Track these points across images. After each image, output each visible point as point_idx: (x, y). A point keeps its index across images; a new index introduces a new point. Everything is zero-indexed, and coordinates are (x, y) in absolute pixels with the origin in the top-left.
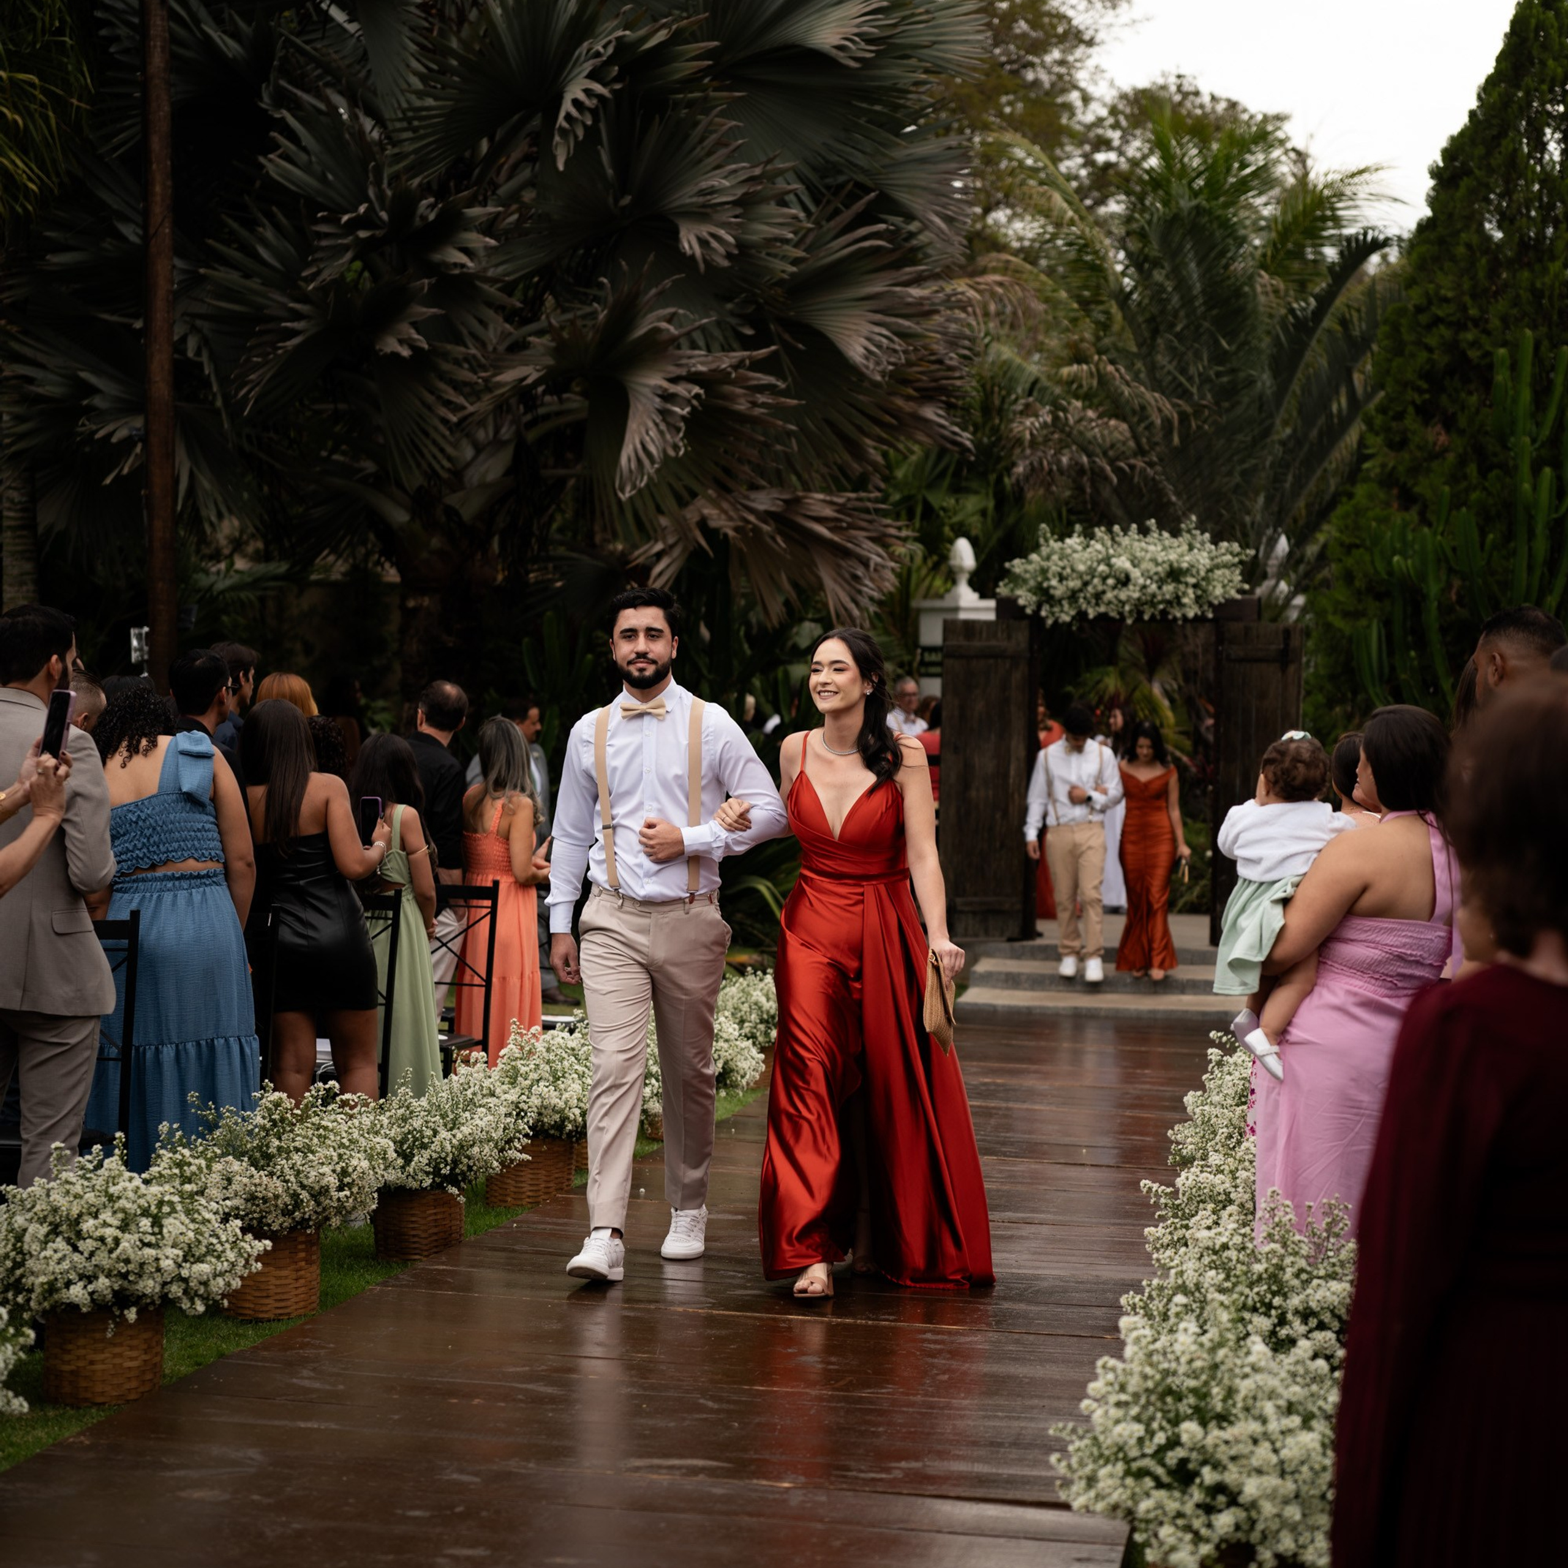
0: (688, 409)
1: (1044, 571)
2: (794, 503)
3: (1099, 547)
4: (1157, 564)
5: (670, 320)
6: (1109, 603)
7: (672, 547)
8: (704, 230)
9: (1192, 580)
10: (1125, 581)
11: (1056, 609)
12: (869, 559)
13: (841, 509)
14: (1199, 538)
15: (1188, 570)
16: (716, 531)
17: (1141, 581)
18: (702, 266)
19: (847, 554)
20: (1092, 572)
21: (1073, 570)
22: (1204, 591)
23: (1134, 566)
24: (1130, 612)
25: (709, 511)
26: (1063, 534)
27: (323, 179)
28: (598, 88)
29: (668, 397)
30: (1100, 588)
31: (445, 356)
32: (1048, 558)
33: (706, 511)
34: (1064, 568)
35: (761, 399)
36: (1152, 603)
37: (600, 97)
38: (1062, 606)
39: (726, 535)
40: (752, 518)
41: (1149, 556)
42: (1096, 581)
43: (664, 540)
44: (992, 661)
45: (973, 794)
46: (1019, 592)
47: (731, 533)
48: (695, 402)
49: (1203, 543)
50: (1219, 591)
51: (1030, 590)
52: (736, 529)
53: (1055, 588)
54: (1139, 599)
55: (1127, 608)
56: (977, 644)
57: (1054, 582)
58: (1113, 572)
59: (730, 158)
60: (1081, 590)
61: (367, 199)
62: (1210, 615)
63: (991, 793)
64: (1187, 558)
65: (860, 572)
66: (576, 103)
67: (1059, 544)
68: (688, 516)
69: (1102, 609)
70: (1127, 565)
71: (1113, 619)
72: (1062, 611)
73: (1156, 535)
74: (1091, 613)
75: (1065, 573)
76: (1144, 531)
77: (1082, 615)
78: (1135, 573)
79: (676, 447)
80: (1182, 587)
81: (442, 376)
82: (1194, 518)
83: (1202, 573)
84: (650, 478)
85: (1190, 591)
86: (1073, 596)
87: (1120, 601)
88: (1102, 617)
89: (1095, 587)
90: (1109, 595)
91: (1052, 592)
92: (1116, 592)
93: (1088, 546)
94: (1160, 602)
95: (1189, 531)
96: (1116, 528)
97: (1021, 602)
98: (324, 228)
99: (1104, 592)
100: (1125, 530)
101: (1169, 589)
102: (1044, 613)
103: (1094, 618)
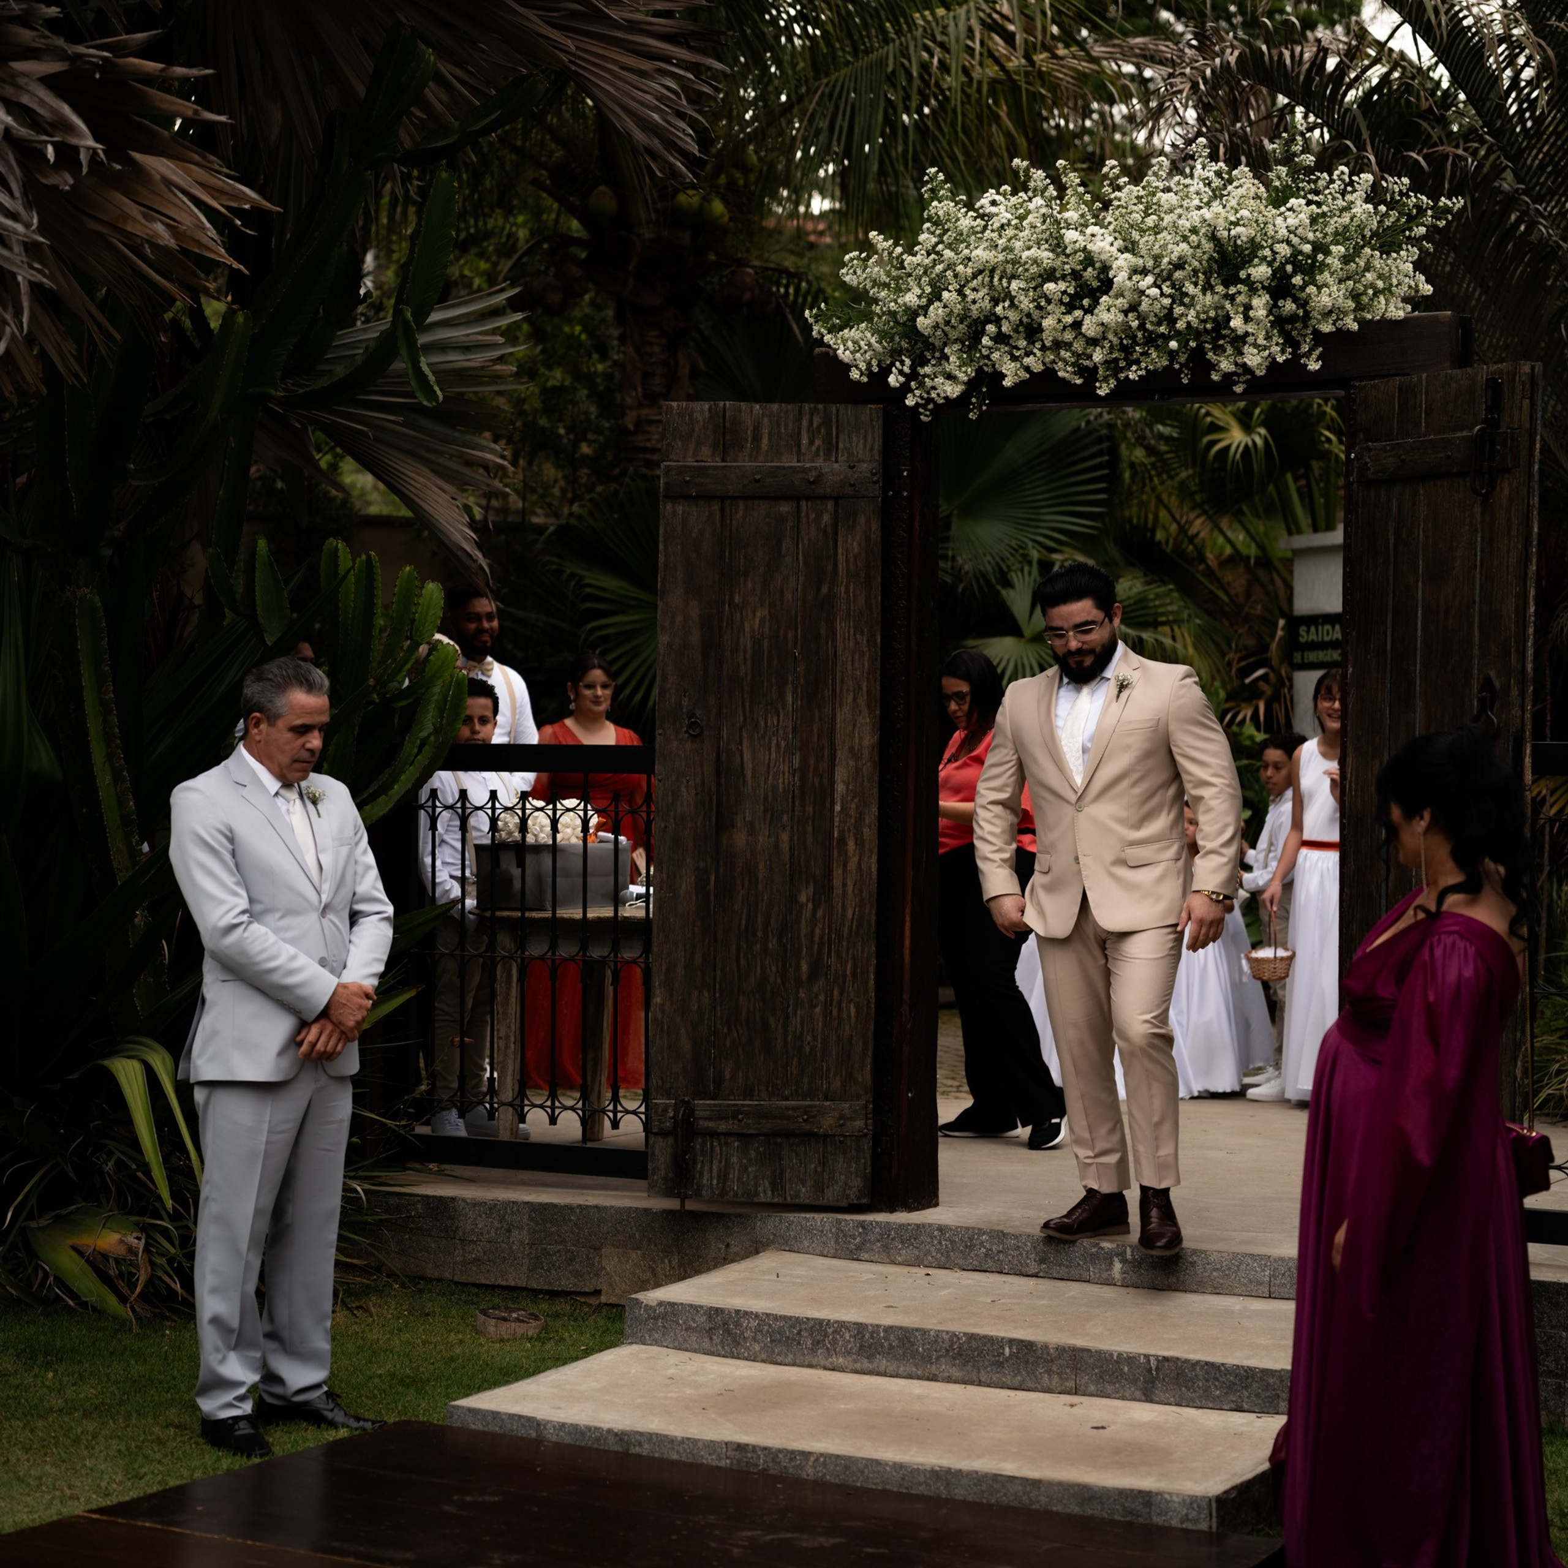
6: (1057, 344)
9: (1261, 271)
10: (1098, 287)
11: (928, 368)
22: (1297, 300)
23: (1123, 247)
24: (1106, 363)
38: (946, 359)
42: (1021, 288)
44: (785, 508)
45: (740, 839)
46: (847, 334)
54: (1124, 330)
55: (1098, 356)
56: (745, 463)
58: (1065, 264)
62: (1313, 363)
63: (785, 837)
69: (1039, 361)
70: (1105, 247)
71: (1063, 385)
72: (942, 374)
74: (1011, 373)
78: (1122, 264)
80: (1238, 295)
85: (1259, 301)
87: (1082, 339)
88: (1040, 384)
92: (1072, 315)
97: (843, 354)
102: (893, 380)
103: (1017, 386)
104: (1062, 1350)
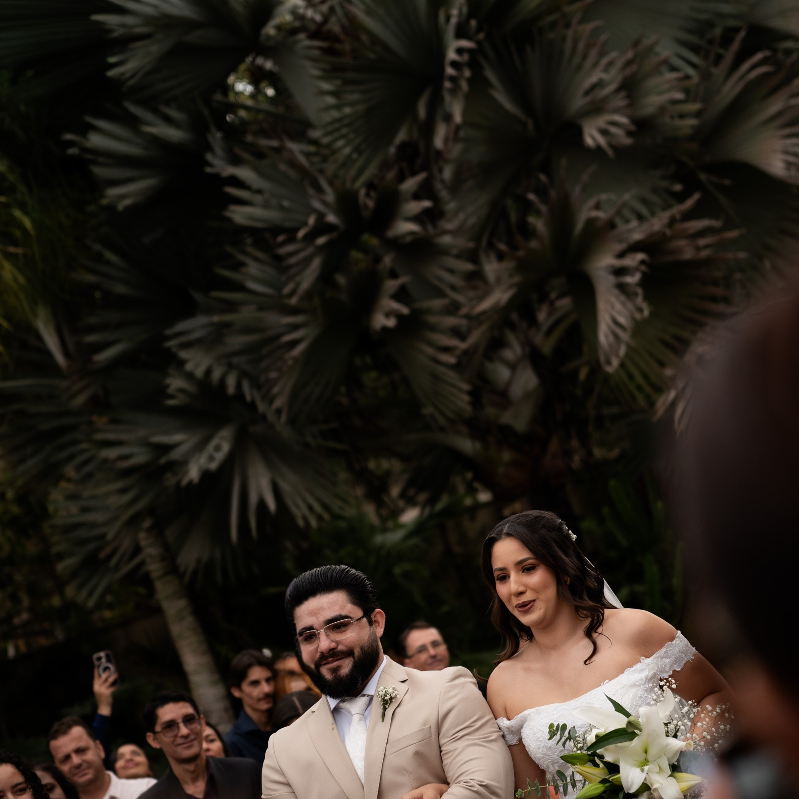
0: (639, 274)
5: (597, 207)
8: (601, 121)
18: (610, 152)
27: (282, 208)
28: (465, 43)
29: (619, 272)
31: (429, 311)
35: (702, 242)
37: (470, 51)
48: (643, 268)
59: (602, 54)
61: (315, 211)
66: (454, 64)
79: (640, 311)
81: (433, 329)
98: (289, 248)
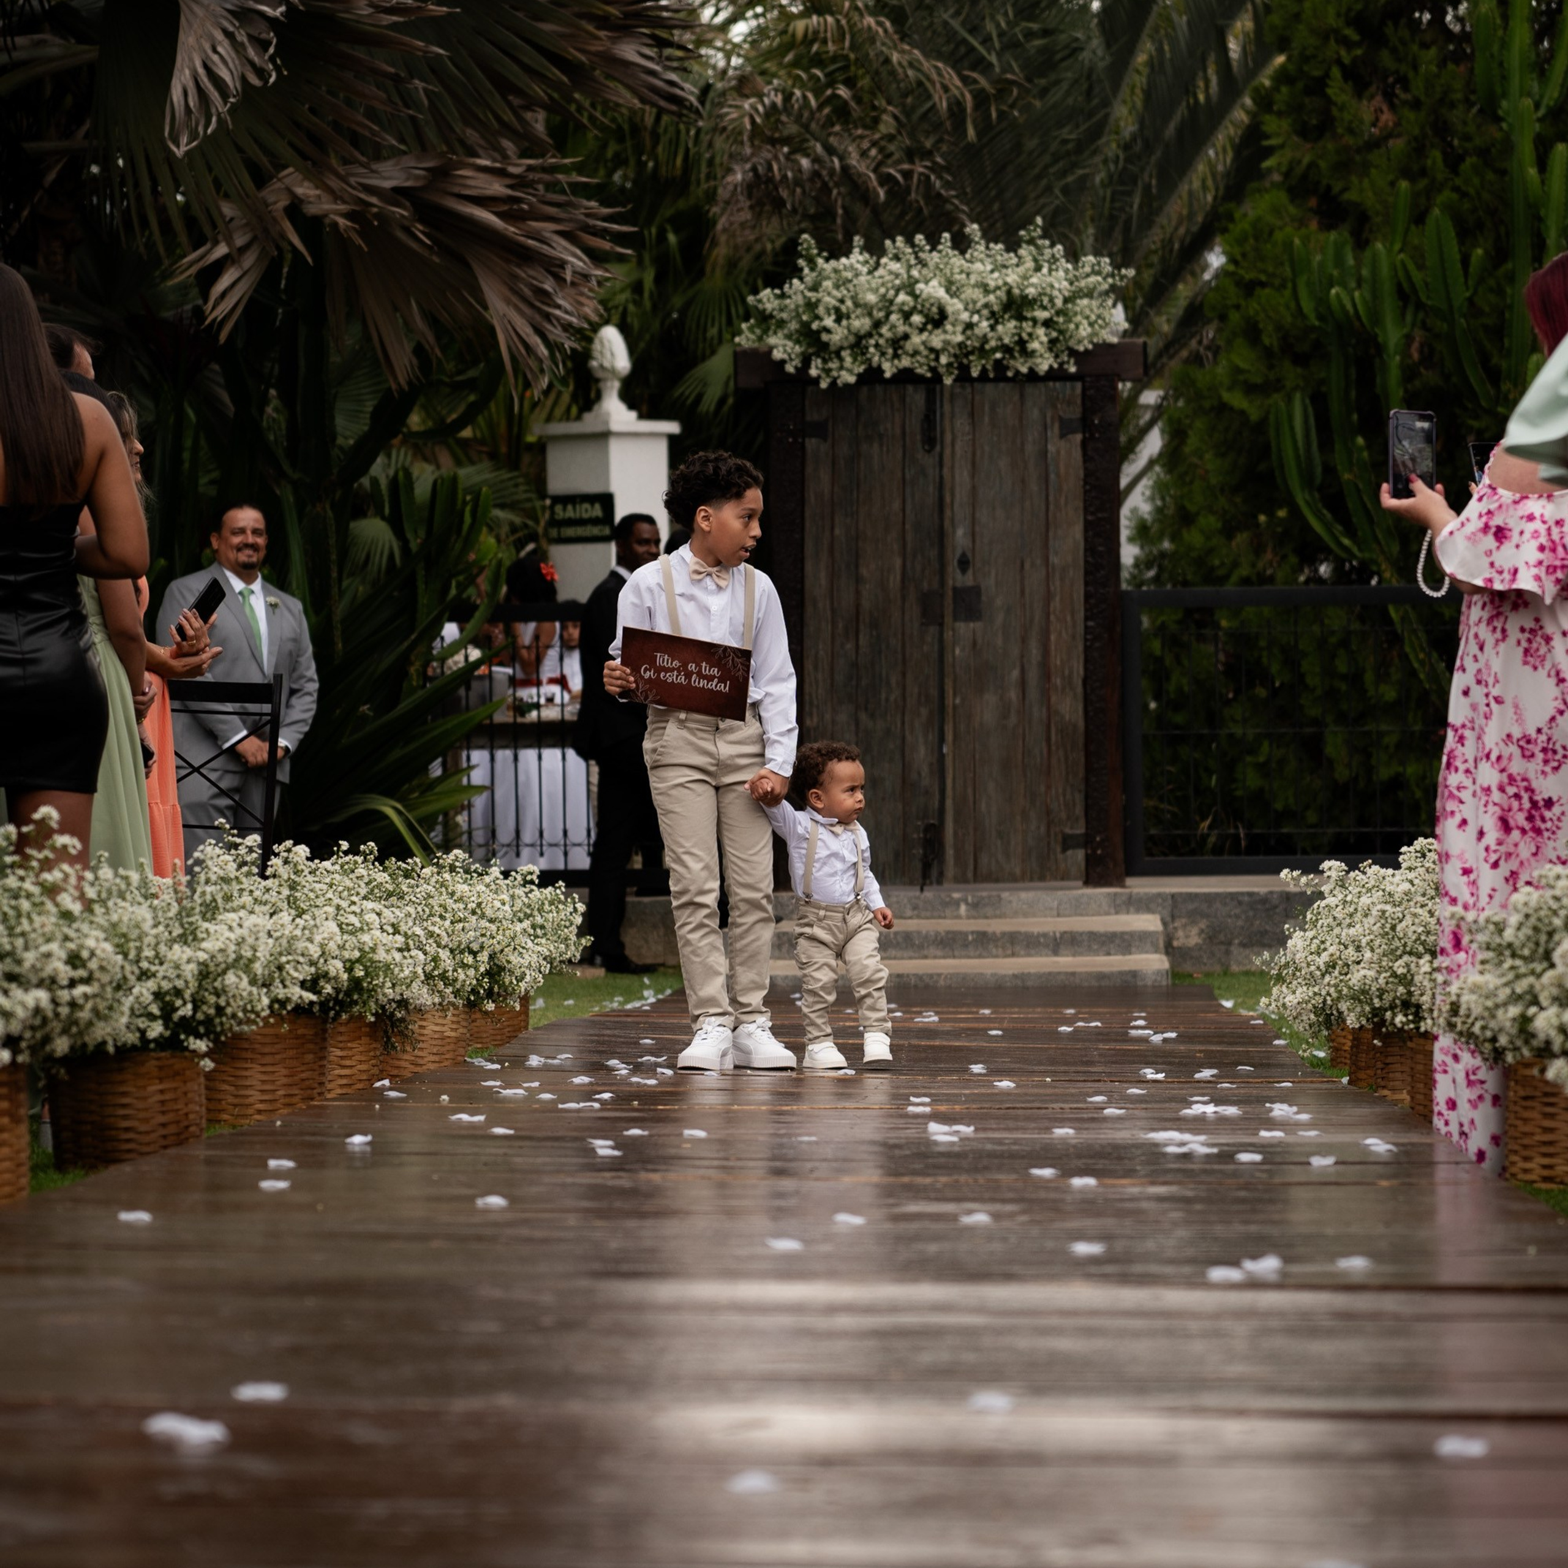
0: (283, 9)
1: (811, 306)
2: (442, 174)
3: (895, 266)
4: (986, 289)
6: (916, 353)
7: (242, 250)
9: (1042, 315)
10: (938, 319)
11: (833, 365)
12: (562, 264)
13: (520, 183)
14: (1048, 252)
15: (1035, 300)
16: (317, 221)
17: (965, 316)
19: (526, 256)
20: (887, 304)
21: (857, 305)
22: (1061, 332)
23: (952, 296)
24: (949, 365)
25: (305, 190)
26: (837, 250)
30: (902, 328)
32: (815, 288)
33: (299, 191)
34: (842, 301)
36: (982, 351)
38: (841, 359)
39: (335, 225)
40: (374, 200)
41: (973, 279)
42: (894, 317)
43: (229, 242)
46: (772, 340)
47: (342, 222)
49: (1054, 260)
50: (1084, 331)
51: (789, 337)
52: (348, 216)
53: (828, 331)
54: (961, 345)
55: (944, 360)
57: (829, 322)
58: (920, 305)
60: (870, 335)
62: (1073, 369)
64: (1034, 280)
65: (548, 286)
67: (833, 263)
68: (271, 199)
69: (905, 362)
70: (941, 293)
71: (921, 379)
72: (841, 368)
73: (982, 248)
74: (888, 369)
75: (843, 309)
76: (962, 244)
77: (872, 375)
78: (954, 305)
79: (261, 73)
80: (1027, 326)
82: (1039, 220)
83: (1059, 302)
84: (220, 120)
85: (1041, 331)
86: (858, 344)
87: (932, 350)
88: (906, 376)
89: (893, 327)
90: (916, 340)
91: (825, 337)
92: (925, 335)
93: (877, 265)
94: (994, 350)
95: (1031, 242)
96: (919, 238)
97: (778, 355)
99: (906, 337)
100: (934, 242)
101: (1008, 329)
102: (813, 372)
103: (894, 376)
104: (1004, 934)
